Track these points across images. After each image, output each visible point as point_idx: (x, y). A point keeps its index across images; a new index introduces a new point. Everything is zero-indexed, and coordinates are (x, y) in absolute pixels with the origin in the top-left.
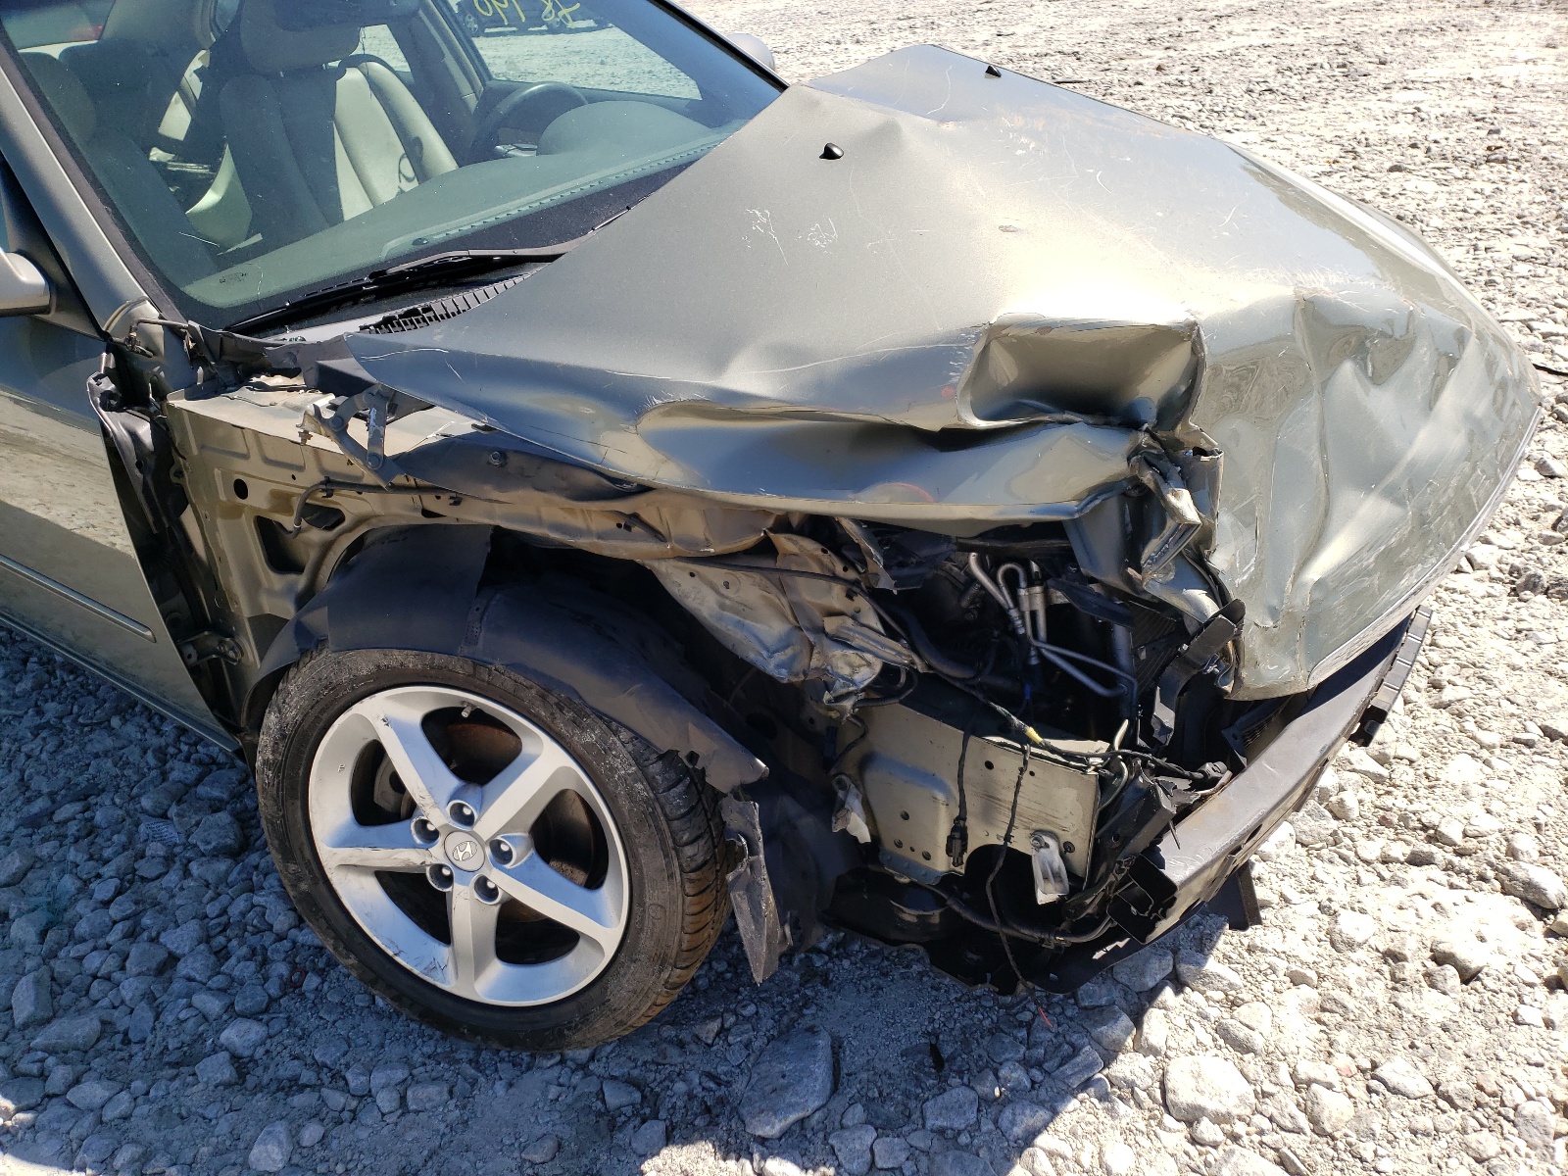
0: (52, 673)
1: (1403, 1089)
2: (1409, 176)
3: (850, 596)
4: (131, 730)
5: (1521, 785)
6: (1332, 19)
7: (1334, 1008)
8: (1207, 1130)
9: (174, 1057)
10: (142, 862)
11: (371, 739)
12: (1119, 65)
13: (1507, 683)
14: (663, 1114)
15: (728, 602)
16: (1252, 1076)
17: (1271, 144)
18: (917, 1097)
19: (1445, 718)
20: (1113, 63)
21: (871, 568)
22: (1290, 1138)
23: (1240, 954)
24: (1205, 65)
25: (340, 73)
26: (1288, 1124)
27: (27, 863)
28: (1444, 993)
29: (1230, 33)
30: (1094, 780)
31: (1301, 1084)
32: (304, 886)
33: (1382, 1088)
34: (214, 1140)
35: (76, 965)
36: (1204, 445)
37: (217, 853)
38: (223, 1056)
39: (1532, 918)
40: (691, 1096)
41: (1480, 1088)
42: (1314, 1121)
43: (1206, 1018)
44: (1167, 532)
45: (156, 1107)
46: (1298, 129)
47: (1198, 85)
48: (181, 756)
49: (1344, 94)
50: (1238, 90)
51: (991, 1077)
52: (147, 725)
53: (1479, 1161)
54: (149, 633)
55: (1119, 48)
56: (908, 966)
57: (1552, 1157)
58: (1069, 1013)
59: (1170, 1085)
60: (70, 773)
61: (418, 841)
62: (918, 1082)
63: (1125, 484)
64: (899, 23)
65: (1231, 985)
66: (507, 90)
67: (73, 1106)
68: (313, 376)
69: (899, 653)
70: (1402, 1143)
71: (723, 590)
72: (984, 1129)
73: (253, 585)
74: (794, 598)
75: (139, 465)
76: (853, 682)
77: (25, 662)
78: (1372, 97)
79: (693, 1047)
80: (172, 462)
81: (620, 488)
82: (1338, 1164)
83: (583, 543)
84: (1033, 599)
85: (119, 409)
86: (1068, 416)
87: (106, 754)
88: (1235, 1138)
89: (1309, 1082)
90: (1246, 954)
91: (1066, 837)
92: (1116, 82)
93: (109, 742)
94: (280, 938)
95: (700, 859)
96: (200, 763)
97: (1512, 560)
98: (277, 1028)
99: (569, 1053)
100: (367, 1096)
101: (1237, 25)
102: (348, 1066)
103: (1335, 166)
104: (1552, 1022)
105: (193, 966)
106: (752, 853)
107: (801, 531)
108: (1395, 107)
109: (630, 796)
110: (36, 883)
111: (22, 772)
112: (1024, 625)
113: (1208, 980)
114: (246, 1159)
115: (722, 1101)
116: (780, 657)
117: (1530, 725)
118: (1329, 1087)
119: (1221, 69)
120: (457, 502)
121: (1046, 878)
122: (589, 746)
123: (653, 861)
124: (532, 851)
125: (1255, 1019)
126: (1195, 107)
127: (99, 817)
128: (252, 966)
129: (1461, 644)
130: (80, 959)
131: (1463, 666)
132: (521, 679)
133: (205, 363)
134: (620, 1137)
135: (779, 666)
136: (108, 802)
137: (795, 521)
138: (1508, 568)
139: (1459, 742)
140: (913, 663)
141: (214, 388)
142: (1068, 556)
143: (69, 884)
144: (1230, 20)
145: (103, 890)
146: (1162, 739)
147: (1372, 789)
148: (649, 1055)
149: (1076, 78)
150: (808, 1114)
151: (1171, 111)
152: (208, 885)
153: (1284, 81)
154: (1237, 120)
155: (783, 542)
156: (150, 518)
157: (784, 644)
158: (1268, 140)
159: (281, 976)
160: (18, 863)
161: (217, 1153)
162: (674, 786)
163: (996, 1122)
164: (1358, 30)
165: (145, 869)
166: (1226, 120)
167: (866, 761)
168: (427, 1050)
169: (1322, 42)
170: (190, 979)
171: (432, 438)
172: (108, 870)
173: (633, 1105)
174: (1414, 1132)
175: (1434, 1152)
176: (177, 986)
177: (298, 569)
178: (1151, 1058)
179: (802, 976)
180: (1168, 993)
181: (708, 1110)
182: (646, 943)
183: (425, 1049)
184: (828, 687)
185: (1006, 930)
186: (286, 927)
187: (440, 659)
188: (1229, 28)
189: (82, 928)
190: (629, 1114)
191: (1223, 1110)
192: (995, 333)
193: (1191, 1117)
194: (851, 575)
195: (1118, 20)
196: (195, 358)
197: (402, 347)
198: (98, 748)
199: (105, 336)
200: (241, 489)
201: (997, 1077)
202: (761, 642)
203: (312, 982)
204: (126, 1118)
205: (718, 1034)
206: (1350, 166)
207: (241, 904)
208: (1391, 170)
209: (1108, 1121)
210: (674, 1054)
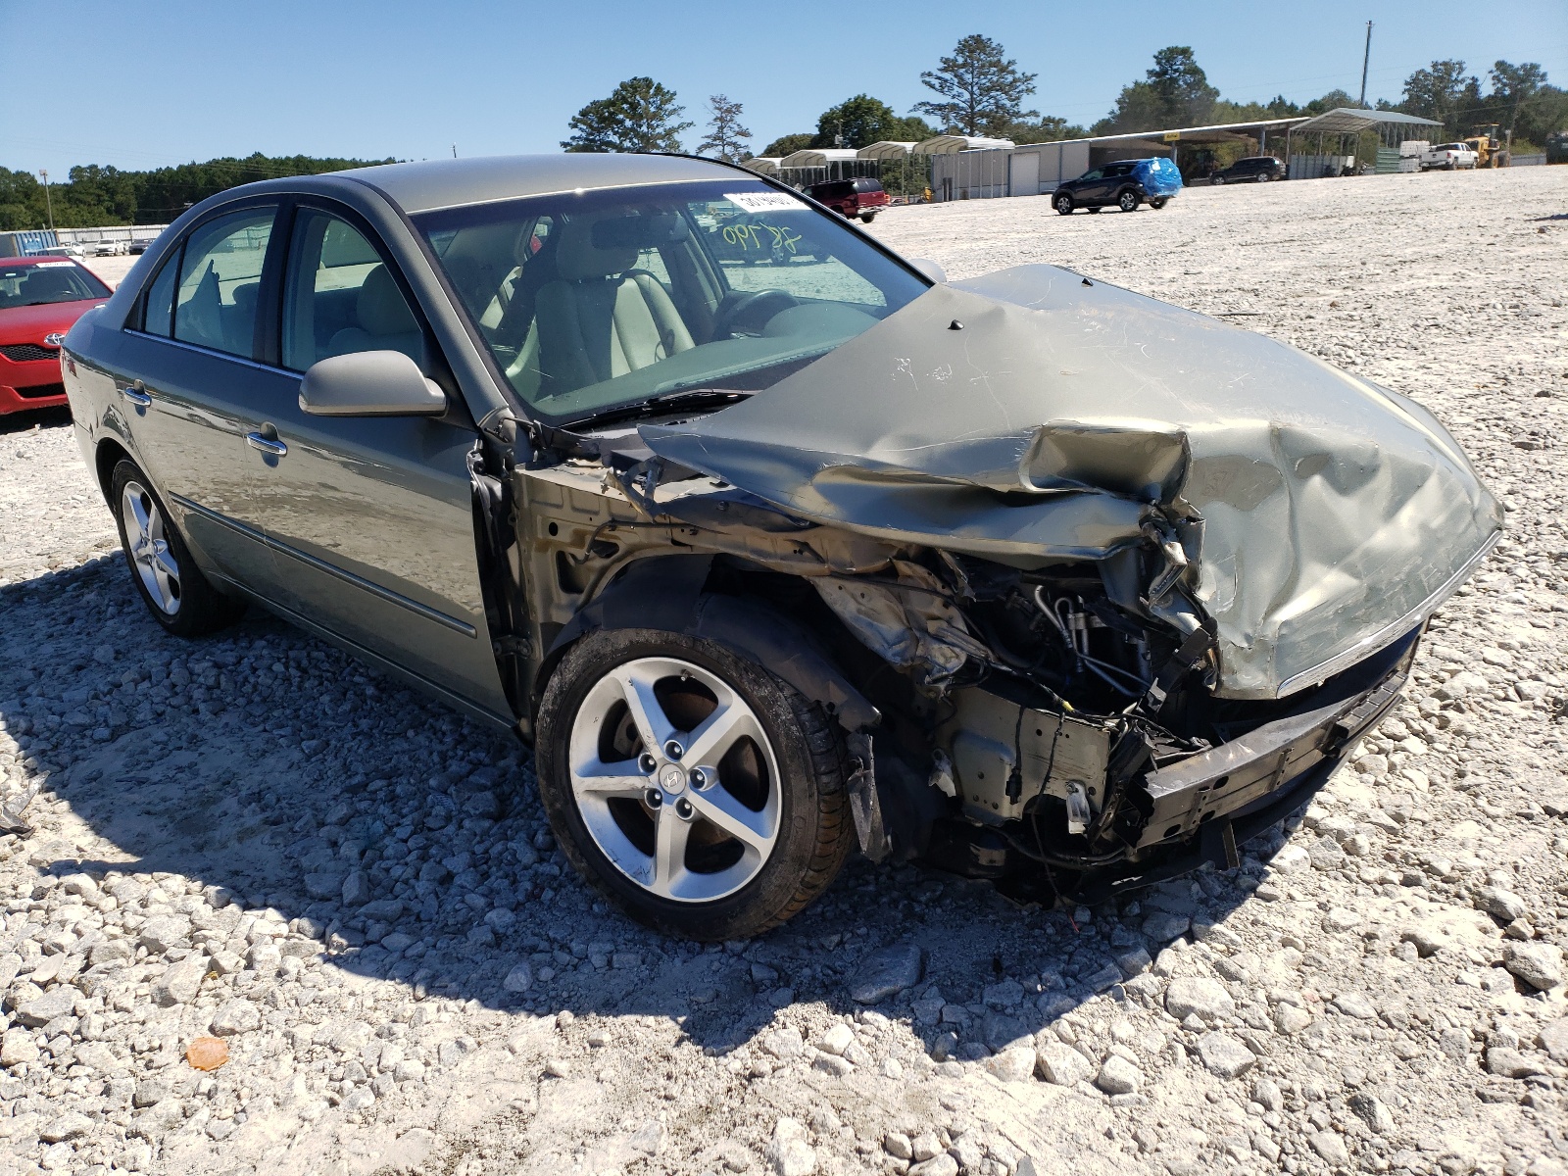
0: (364, 702)
1: (1352, 1011)
2: (1557, 401)
3: (946, 605)
4: (422, 739)
5: (1512, 842)
6: (1516, 266)
7: (1313, 963)
8: (1193, 1020)
9: (451, 929)
10: (430, 818)
11: (619, 697)
12: (1296, 301)
13: (1521, 774)
14: (793, 986)
15: (863, 608)
16: (1235, 994)
17: (1425, 370)
18: (979, 987)
19: (1462, 797)
20: (1290, 299)
21: (960, 584)
22: (1256, 1032)
23: (1245, 926)
24: (1379, 304)
25: (621, 281)
26: (1257, 1023)
27: (352, 812)
28: (1402, 959)
29: (1411, 276)
30: (1107, 737)
31: (1271, 1001)
32: (558, 806)
33: (1336, 1010)
34: (480, 971)
35: (384, 873)
36: (1192, 515)
37: (484, 816)
38: (486, 928)
39: (1494, 926)
40: (814, 978)
41: (1415, 1017)
42: (1278, 1024)
43: (1208, 958)
44: (1165, 572)
45: (440, 953)
46: (1455, 359)
47: (1367, 320)
48: (458, 757)
49: (1511, 331)
50: (1404, 323)
51: (1035, 977)
52: (433, 737)
53: (1404, 1059)
54: (473, 631)
55: (1297, 286)
56: (986, 916)
57: (1464, 1063)
58: (1103, 948)
59: (1170, 993)
60: (378, 763)
61: (642, 771)
62: (981, 978)
63: (1140, 541)
64: (1095, 263)
65: (1232, 941)
66: (740, 296)
67: (385, 948)
68: (607, 459)
69: (979, 649)
70: (1344, 1042)
71: (860, 600)
72: (1025, 1006)
73: (548, 600)
74: (908, 607)
75: (491, 509)
76: (946, 669)
77: (345, 694)
78: (1537, 334)
79: (820, 951)
80: (510, 511)
81: (798, 524)
82: (1291, 1050)
83: (772, 563)
84: (1078, 621)
85: (483, 474)
86: (1095, 490)
87: (404, 752)
88: (1215, 1028)
89: (1279, 1001)
90: (1249, 926)
91: (1090, 783)
92: (1289, 315)
93: (406, 746)
94: (526, 868)
95: (832, 787)
96: (470, 762)
97: (1556, 694)
98: (523, 917)
99: (728, 944)
100: (584, 958)
101: (1419, 270)
102: (571, 941)
103: (1483, 390)
104: (1488, 985)
105: (465, 879)
106: (865, 769)
107: (916, 560)
108: (1557, 343)
109: (788, 735)
110: (357, 825)
111: (345, 760)
112: (1072, 642)
113: (1212, 936)
114: (502, 984)
115: (836, 983)
116: (898, 648)
117: (1534, 805)
118: (1295, 1005)
119: (1394, 307)
120: (695, 533)
121: (1075, 815)
122: (761, 698)
123: (800, 784)
124: (718, 782)
125: (1248, 964)
126: (1358, 338)
127: (399, 790)
128: (506, 882)
129: (1490, 747)
130: (387, 870)
131: (1486, 762)
132: (723, 651)
133: (539, 449)
134: (761, 996)
135: (894, 655)
136: (405, 782)
137: (912, 553)
138: (1551, 700)
139: (1470, 813)
140: (987, 656)
141: (542, 464)
142: (1101, 590)
143: (379, 827)
144: (1413, 265)
145: (401, 833)
146: (1155, 708)
147: (1384, 837)
148: (785, 953)
149: (1252, 311)
150: (897, 988)
151: (1335, 341)
152: (475, 835)
153: (1453, 318)
154: (1398, 349)
155: (902, 567)
156: (492, 545)
157: (900, 639)
158: (1424, 367)
159: (527, 890)
160: (345, 811)
161: (482, 978)
162: (818, 731)
163: (1035, 1005)
164: (1540, 276)
165: (431, 822)
166: (1388, 350)
167: (956, 735)
168: (629, 936)
169: (1502, 286)
170: (462, 887)
171: (682, 495)
172: (407, 821)
173: (772, 980)
174: (1355, 1037)
175: (1368, 1050)
176: (453, 891)
177: (580, 591)
178: (1160, 978)
179: (904, 915)
180: (1181, 942)
181: (826, 986)
182: (791, 847)
183: (626, 936)
184: (928, 672)
185: (1049, 861)
186: (531, 860)
187: (672, 636)
188: (1410, 272)
189: (389, 852)
190: (768, 984)
191: (1208, 1009)
192: (1046, 431)
193: (1182, 1013)
194: (947, 592)
195: (1304, 263)
196: (535, 445)
197: (673, 433)
198: (398, 748)
199: (478, 429)
200: (553, 529)
201: (1041, 979)
202: (884, 638)
203: (548, 894)
204: (422, 956)
205: (838, 945)
206: (1498, 391)
207: (499, 847)
208: (1539, 395)
209: (1119, 1010)
210: (805, 954)
